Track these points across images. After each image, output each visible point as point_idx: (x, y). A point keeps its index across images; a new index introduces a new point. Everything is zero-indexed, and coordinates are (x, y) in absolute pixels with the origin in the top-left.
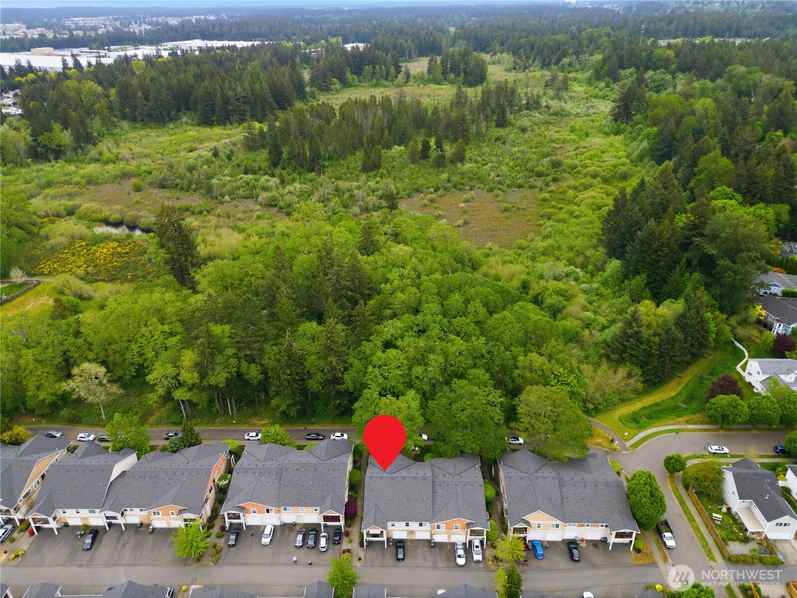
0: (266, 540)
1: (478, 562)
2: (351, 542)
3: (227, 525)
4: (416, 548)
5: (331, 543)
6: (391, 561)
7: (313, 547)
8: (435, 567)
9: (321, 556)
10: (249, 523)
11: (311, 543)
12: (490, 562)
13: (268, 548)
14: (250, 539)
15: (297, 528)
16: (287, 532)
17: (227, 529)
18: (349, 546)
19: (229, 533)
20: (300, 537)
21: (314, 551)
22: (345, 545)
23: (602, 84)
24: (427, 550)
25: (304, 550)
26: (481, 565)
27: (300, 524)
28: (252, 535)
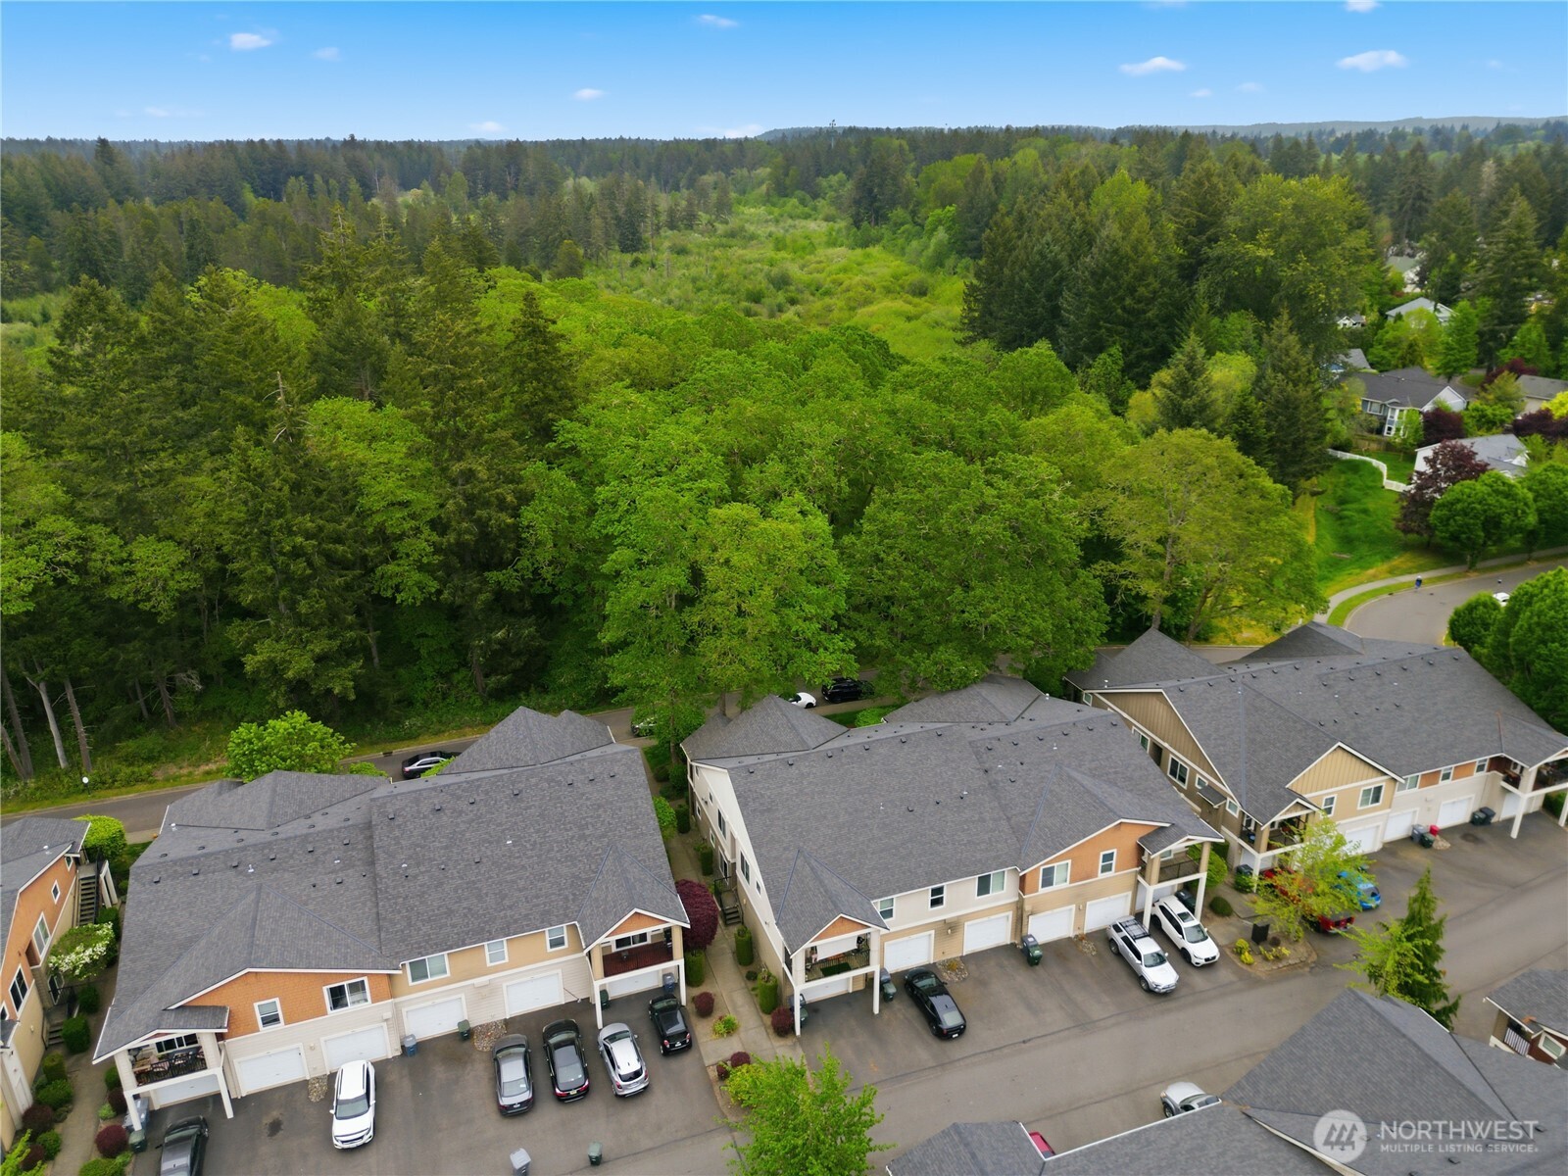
0: (350, 1128)
1: (1210, 965)
2: (730, 1029)
3: (135, 1118)
4: (982, 983)
5: (654, 1054)
6: (923, 1049)
7: (584, 1093)
8: (1083, 1025)
9: (632, 1115)
10: (248, 1085)
11: (570, 1074)
12: (1247, 957)
13: (371, 1158)
14: (266, 1148)
15: (483, 1045)
16: (440, 1073)
17: (134, 1139)
18: (732, 1046)
19: (148, 1157)
20: (513, 1071)
21: (596, 1105)
22: (713, 1047)
23: (794, 201)
24: (1022, 977)
25: (549, 1114)
26: (1224, 975)
27: (486, 1027)
28: (275, 1127)
